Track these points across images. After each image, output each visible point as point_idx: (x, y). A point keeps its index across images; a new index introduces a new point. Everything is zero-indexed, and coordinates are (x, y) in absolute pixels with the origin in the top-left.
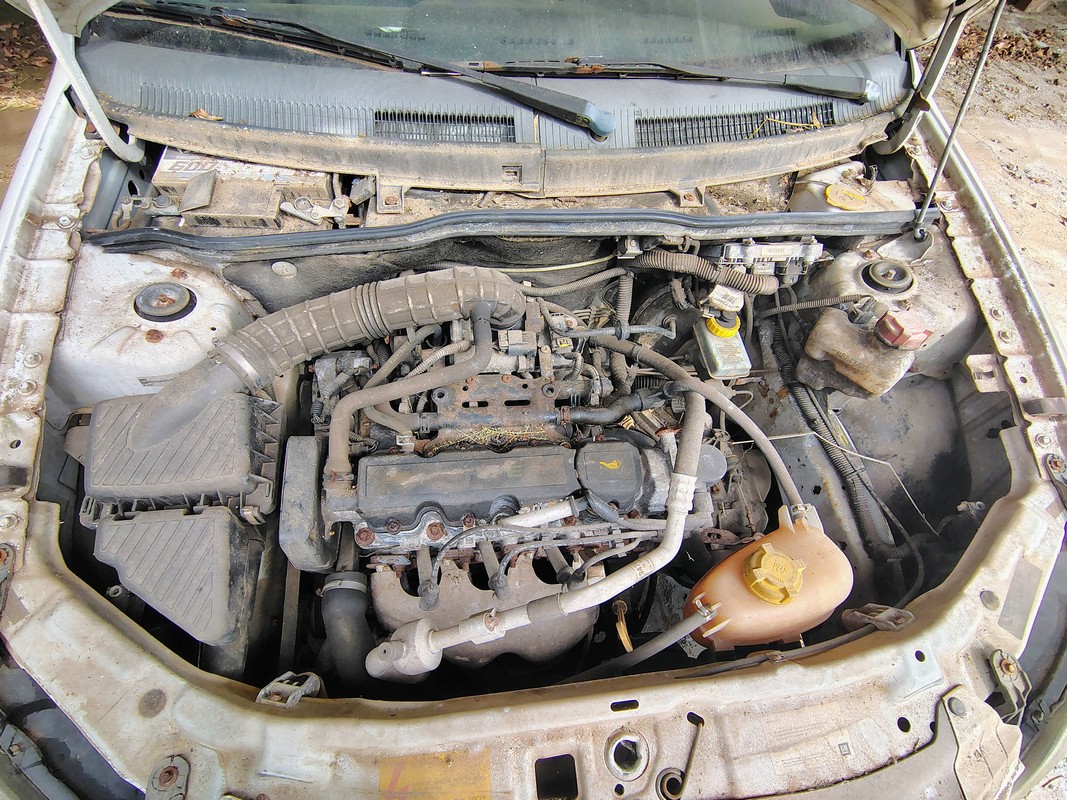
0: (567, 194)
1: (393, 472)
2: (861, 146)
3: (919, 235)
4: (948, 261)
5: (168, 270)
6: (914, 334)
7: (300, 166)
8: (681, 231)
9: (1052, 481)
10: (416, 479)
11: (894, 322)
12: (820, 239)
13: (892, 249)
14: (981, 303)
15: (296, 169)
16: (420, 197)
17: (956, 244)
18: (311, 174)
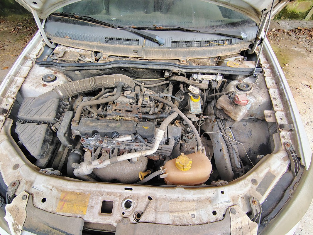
0: (150, 59)
1: (88, 122)
2: (240, 51)
3: (254, 75)
4: (263, 83)
5: (53, 72)
6: (242, 101)
7: (85, 49)
8: (178, 69)
9: (286, 150)
10: (93, 124)
11: (238, 98)
12: (222, 74)
13: (248, 80)
14: (271, 95)
15: (85, 50)
16: (113, 58)
17: (266, 79)
18: (88, 51)
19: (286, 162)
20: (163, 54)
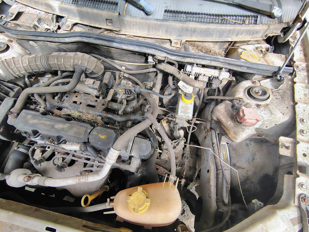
0: (130, 34)
1: (29, 117)
2: (266, 36)
3: (279, 78)
4: (289, 93)
5: (7, 39)
6: (249, 119)
9: (299, 207)
10: (35, 121)
11: (243, 111)
12: (229, 71)
13: (267, 82)
14: (297, 114)
15: (46, 12)
16: (80, 27)
17: (296, 86)
18: (49, 14)
19: (295, 226)
20: (149, 29)
